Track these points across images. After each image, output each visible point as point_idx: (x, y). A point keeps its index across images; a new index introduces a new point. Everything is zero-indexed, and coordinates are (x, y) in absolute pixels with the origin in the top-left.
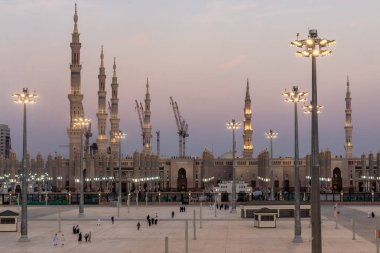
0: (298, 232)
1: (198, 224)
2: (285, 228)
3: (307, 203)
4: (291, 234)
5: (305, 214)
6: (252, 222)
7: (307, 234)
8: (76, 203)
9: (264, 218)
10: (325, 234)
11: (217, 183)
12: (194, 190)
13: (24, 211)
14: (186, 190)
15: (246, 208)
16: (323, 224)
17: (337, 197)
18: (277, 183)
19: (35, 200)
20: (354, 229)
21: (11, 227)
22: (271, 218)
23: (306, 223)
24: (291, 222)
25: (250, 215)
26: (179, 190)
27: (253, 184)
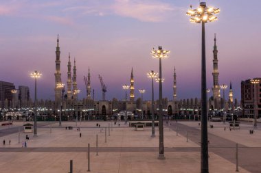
0: (153, 132)
1: (111, 129)
2: (148, 130)
3: (157, 120)
4: (151, 133)
5: (156, 125)
6: (134, 128)
7: (157, 133)
8: (58, 120)
9: (139, 127)
10: (165, 134)
11: (118, 112)
12: (109, 114)
13: (35, 123)
14: (105, 114)
15: (132, 122)
16: (164, 129)
17: (170, 118)
18: (144, 112)
19: (40, 119)
20: (177, 131)
21: (30, 131)
22: (142, 127)
23: (157, 128)
24: (151, 128)
25: (133, 125)
26: (102, 114)
27: (134, 112)
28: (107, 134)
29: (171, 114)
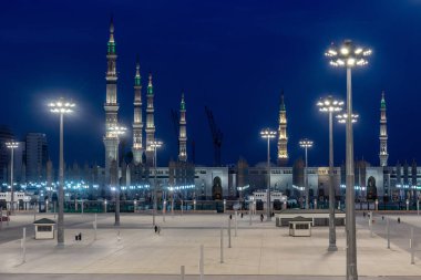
0: (333, 241)
1: (233, 231)
2: (320, 236)
3: (342, 211)
4: (326, 242)
5: (340, 223)
6: (286, 231)
7: (342, 243)
8: (111, 209)
9: (298, 227)
10: (360, 243)
11: (250, 192)
12: (229, 198)
13: (61, 218)
14: (221, 198)
15: (281, 216)
16: (358, 232)
17: (372, 206)
18: (311, 192)
19: (70, 208)
20: (388, 237)
21: (49, 235)
22: (306, 227)
23: (340, 231)
24: (326, 230)
25: (285, 223)
26: (214, 198)
27: (287, 193)
28: (226, 244)
29: (374, 198)
